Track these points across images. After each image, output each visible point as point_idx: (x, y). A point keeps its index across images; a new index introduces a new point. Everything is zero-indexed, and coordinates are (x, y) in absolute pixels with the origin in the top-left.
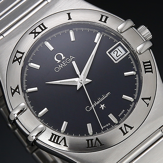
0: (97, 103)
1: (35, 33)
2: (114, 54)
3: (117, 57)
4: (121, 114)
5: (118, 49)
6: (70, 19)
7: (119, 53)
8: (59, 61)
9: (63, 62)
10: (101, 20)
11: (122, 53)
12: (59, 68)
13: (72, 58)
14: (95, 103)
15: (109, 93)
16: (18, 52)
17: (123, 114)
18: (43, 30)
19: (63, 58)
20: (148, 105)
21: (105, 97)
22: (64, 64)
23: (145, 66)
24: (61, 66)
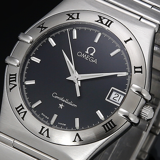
0: (63, 100)
1: (101, 20)
2: (115, 95)
3: (113, 99)
4: (61, 124)
5: (121, 96)
6: (126, 42)
7: (117, 99)
8: (87, 52)
9: (88, 56)
10: (135, 68)
11: (118, 101)
12: (82, 55)
13: (95, 61)
14: (62, 99)
15: (76, 106)
16: (78, 14)
17: (62, 125)
18: (106, 25)
19: (92, 54)
20: (75, 141)
21: (71, 104)
22: (87, 57)
23: (109, 123)
24: (84, 56)
